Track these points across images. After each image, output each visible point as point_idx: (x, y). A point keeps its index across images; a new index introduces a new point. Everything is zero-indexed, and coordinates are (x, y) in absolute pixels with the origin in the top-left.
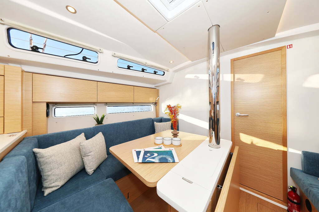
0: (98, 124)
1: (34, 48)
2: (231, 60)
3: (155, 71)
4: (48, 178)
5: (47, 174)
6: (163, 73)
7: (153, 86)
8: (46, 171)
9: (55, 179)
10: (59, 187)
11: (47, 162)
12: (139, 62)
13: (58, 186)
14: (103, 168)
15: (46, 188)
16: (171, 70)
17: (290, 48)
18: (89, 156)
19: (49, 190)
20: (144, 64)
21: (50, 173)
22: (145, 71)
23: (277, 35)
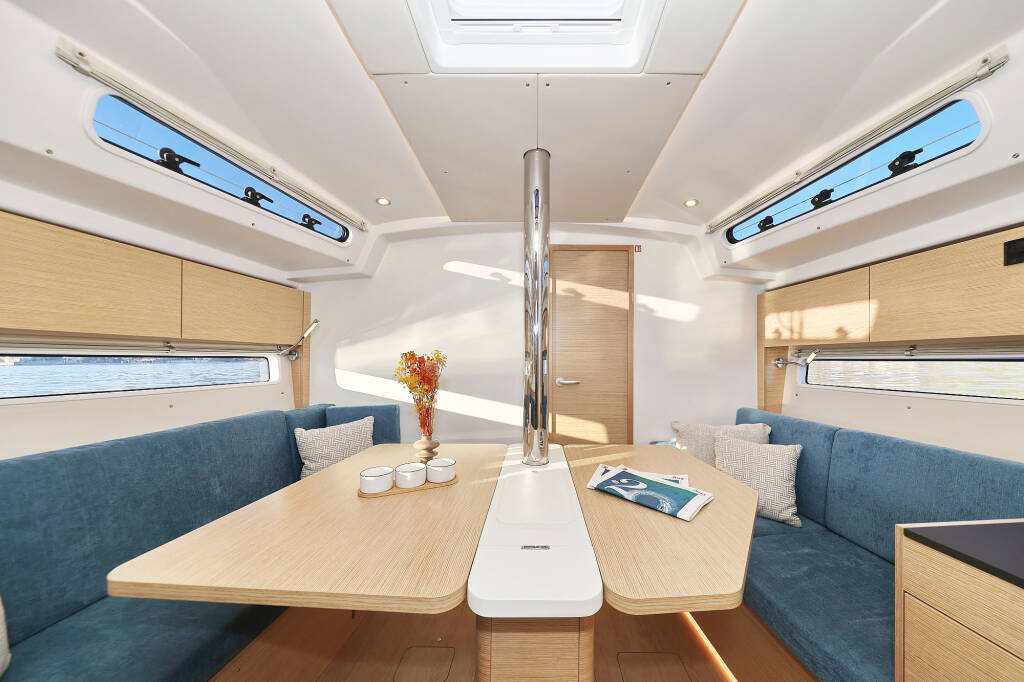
3: (306, 216)
7: (282, 276)
16: (375, 230)
20: (266, 174)
22: (262, 202)
23: (627, 219)
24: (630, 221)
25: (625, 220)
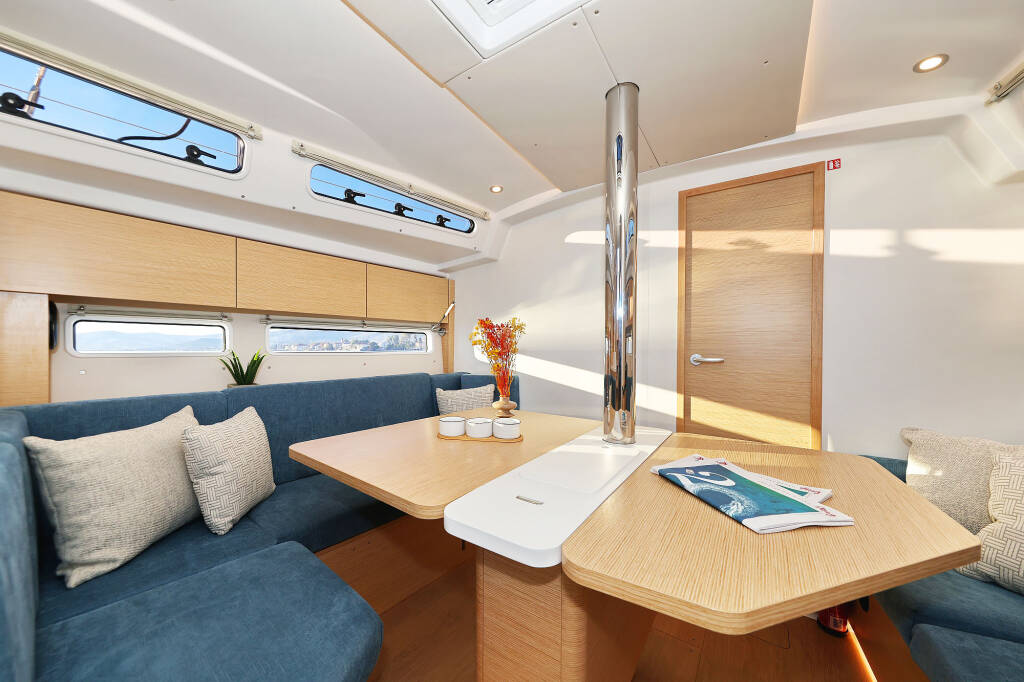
0: (239, 383)
1: (11, 101)
2: (680, 193)
3: (440, 216)
4: (79, 534)
5: (74, 520)
6: (467, 226)
7: (433, 268)
8: (71, 511)
9: (102, 538)
10: (118, 565)
11: (72, 484)
12: (387, 182)
13: (114, 561)
14: (263, 518)
15: (73, 565)
16: (495, 217)
17: (835, 168)
18: (212, 475)
19: (82, 572)
20: (403, 189)
21: (84, 518)
22: (405, 212)
23: (799, 128)
24: (804, 129)
25: (797, 130)
